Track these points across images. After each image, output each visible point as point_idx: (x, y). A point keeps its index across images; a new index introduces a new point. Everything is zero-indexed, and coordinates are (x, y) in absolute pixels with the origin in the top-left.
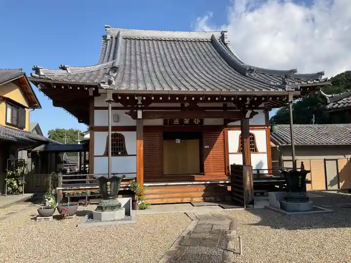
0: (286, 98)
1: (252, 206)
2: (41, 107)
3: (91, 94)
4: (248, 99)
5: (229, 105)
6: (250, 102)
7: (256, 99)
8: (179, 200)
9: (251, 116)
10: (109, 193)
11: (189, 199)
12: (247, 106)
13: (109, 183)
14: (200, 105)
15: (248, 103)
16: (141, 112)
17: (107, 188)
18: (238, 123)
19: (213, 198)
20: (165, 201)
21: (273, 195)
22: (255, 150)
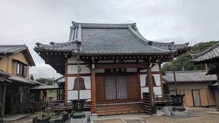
0: (170, 56)
1: (155, 114)
2: (35, 65)
3: (66, 57)
4: (150, 57)
5: (140, 61)
6: (151, 59)
7: (154, 57)
8: (115, 113)
9: (152, 67)
10: (79, 109)
11: (121, 112)
12: (150, 61)
13: (79, 103)
14: (125, 61)
15: (150, 59)
16: (94, 65)
17: (77, 106)
18: (145, 71)
19: (134, 112)
20: (108, 113)
21: (166, 108)
22: (155, 85)
